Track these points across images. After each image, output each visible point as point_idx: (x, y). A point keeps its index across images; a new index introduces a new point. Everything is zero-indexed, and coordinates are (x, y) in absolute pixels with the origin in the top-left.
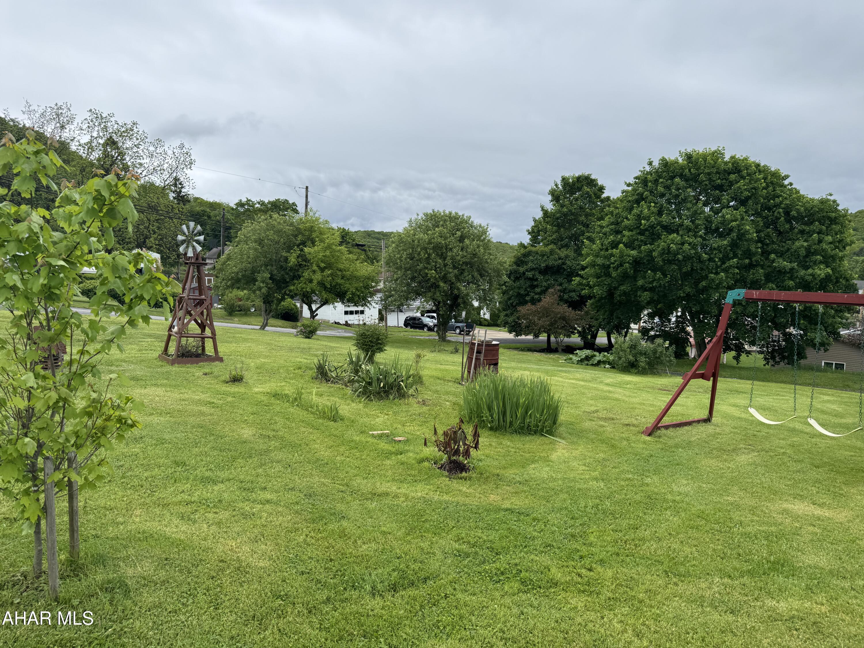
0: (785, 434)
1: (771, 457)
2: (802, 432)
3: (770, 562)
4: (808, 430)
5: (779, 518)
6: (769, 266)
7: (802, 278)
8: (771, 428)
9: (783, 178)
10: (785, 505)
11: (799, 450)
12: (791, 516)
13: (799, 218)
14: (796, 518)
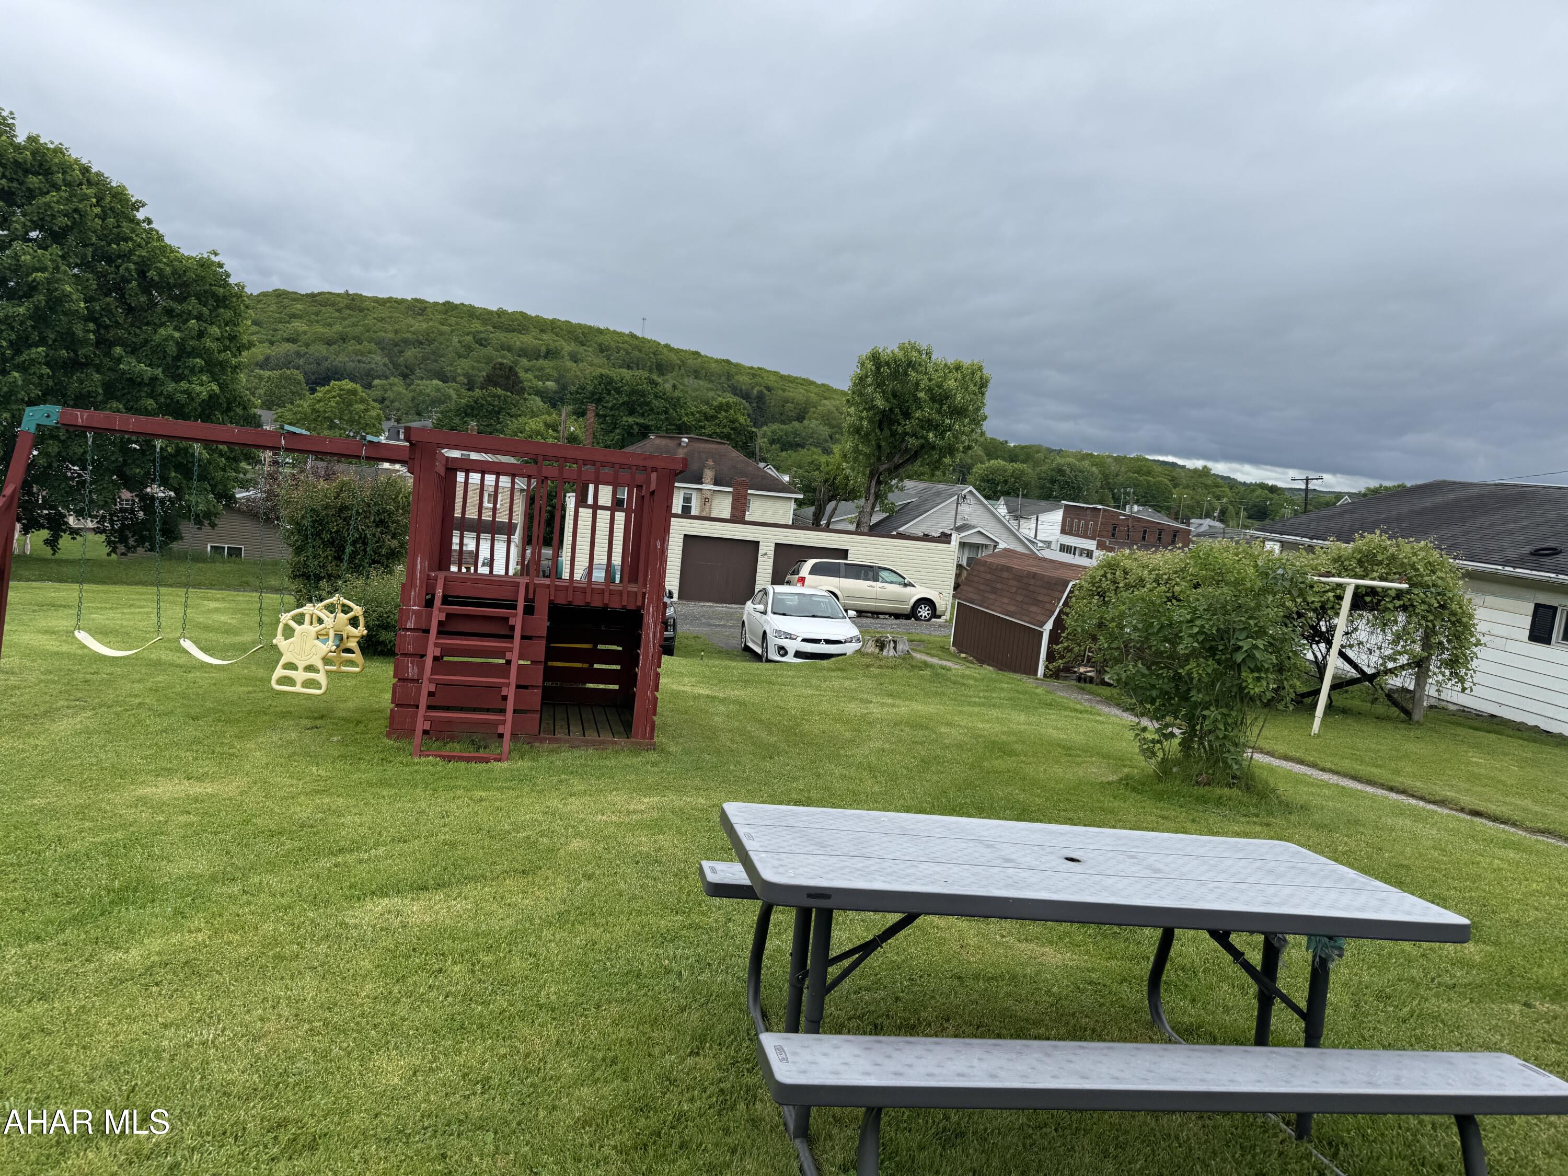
0: (143, 671)
1: (117, 714)
2: (171, 665)
3: (114, 891)
4: (182, 660)
5: (129, 814)
6: (110, 369)
7: (170, 397)
8: (117, 665)
9: (133, 204)
10: (141, 792)
11: (165, 695)
12: (152, 807)
13: (164, 286)
14: (159, 806)
